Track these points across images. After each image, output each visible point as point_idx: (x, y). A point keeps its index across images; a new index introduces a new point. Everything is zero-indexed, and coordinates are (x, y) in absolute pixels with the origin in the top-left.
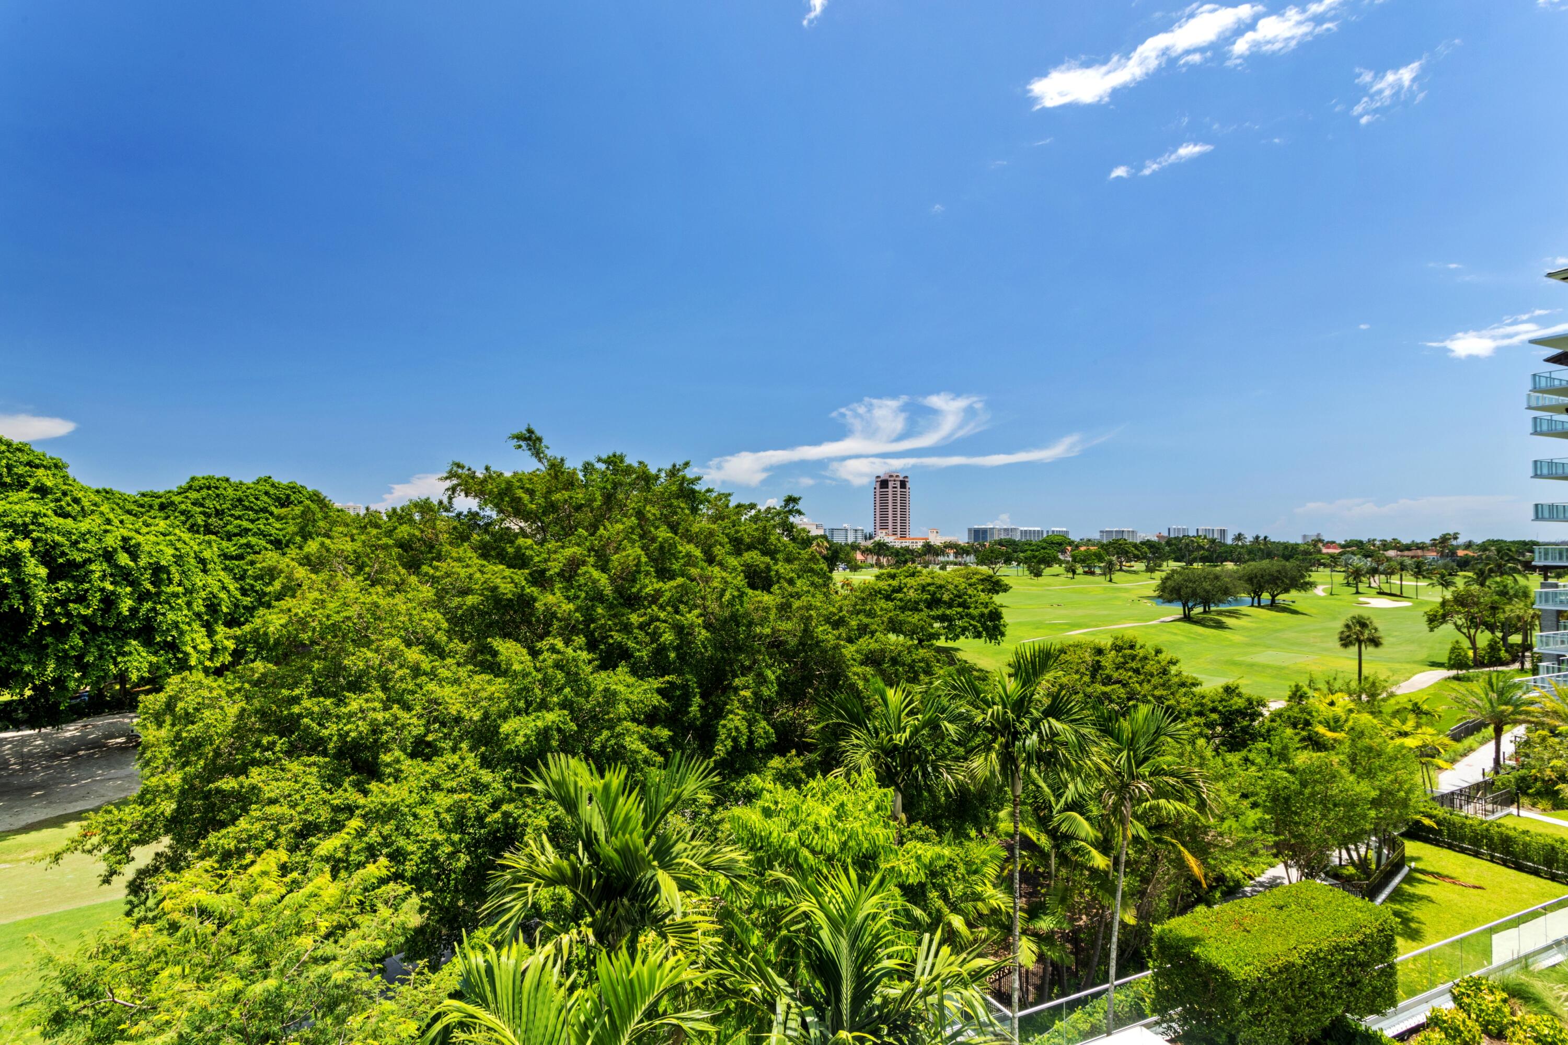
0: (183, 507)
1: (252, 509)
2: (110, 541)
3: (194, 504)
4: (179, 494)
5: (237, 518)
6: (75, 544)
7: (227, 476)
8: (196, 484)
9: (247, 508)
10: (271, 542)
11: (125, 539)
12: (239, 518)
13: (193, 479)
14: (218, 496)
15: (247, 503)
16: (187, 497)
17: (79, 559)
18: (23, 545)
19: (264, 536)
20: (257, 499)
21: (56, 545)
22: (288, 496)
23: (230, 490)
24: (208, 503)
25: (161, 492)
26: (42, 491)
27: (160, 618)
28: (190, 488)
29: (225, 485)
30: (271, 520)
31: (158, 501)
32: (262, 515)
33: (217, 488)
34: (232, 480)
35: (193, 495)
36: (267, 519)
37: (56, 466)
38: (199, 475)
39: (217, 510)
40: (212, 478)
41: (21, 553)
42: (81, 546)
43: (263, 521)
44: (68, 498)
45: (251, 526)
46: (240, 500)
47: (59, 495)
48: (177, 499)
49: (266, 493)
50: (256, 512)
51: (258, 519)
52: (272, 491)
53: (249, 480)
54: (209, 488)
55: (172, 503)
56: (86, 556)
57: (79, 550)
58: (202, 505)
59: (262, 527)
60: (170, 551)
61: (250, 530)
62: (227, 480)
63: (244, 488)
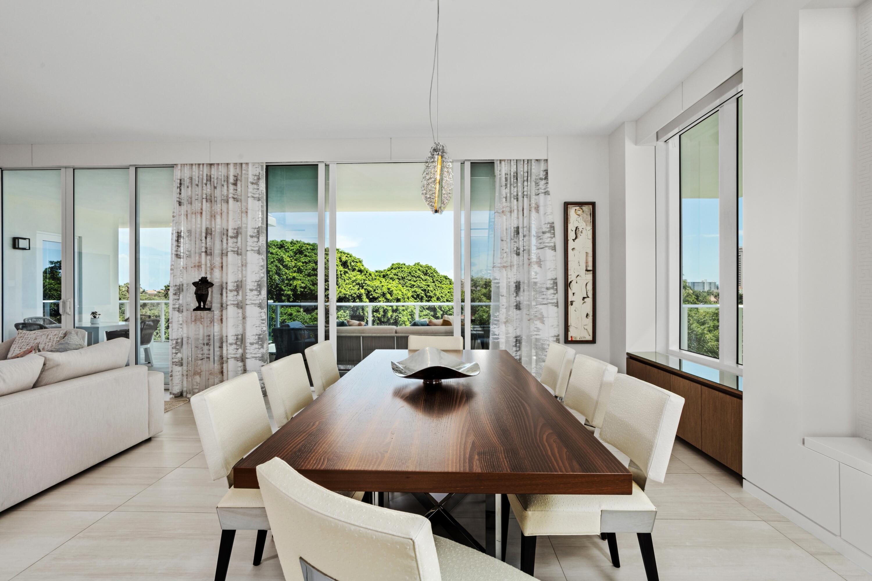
0: (391, 276)
1: (414, 276)
2: (385, 290)
3: (394, 275)
4: (388, 271)
5: (409, 280)
6: (375, 290)
7: (405, 263)
8: (394, 267)
9: (412, 276)
10: (422, 290)
11: (389, 289)
12: (410, 280)
13: (393, 264)
14: (402, 271)
15: (412, 274)
16: (391, 272)
17: (376, 296)
18: (363, 291)
19: (420, 288)
20: (416, 272)
21: (371, 291)
22: (427, 271)
23: (406, 269)
24: (399, 274)
25: (382, 270)
26: (360, 271)
27: (399, 319)
28: (392, 268)
29: (404, 266)
30: (422, 281)
31: (382, 274)
32: (418, 279)
33: (402, 268)
34: (406, 265)
35: (394, 271)
36: (420, 281)
37: (360, 262)
38: (395, 263)
39: (402, 277)
40: (400, 264)
41: (362, 294)
42: (376, 291)
43: (418, 282)
44: (368, 274)
45: (415, 284)
46: (410, 273)
47: (365, 272)
48: (388, 273)
49: (419, 270)
50: (416, 278)
51: (417, 281)
52: (421, 269)
53: (412, 264)
54: (399, 268)
55: (387, 275)
56: (378, 295)
57: (376, 293)
58: (397, 275)
59: (419, 284)
60: (400, 293)
61: (415, 285)
62: (405, 264)
63: (411, 267)
